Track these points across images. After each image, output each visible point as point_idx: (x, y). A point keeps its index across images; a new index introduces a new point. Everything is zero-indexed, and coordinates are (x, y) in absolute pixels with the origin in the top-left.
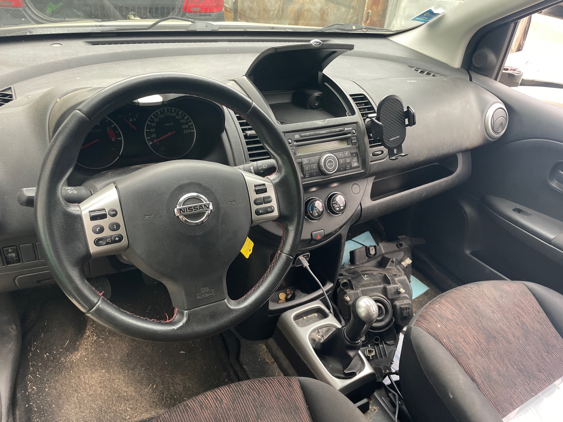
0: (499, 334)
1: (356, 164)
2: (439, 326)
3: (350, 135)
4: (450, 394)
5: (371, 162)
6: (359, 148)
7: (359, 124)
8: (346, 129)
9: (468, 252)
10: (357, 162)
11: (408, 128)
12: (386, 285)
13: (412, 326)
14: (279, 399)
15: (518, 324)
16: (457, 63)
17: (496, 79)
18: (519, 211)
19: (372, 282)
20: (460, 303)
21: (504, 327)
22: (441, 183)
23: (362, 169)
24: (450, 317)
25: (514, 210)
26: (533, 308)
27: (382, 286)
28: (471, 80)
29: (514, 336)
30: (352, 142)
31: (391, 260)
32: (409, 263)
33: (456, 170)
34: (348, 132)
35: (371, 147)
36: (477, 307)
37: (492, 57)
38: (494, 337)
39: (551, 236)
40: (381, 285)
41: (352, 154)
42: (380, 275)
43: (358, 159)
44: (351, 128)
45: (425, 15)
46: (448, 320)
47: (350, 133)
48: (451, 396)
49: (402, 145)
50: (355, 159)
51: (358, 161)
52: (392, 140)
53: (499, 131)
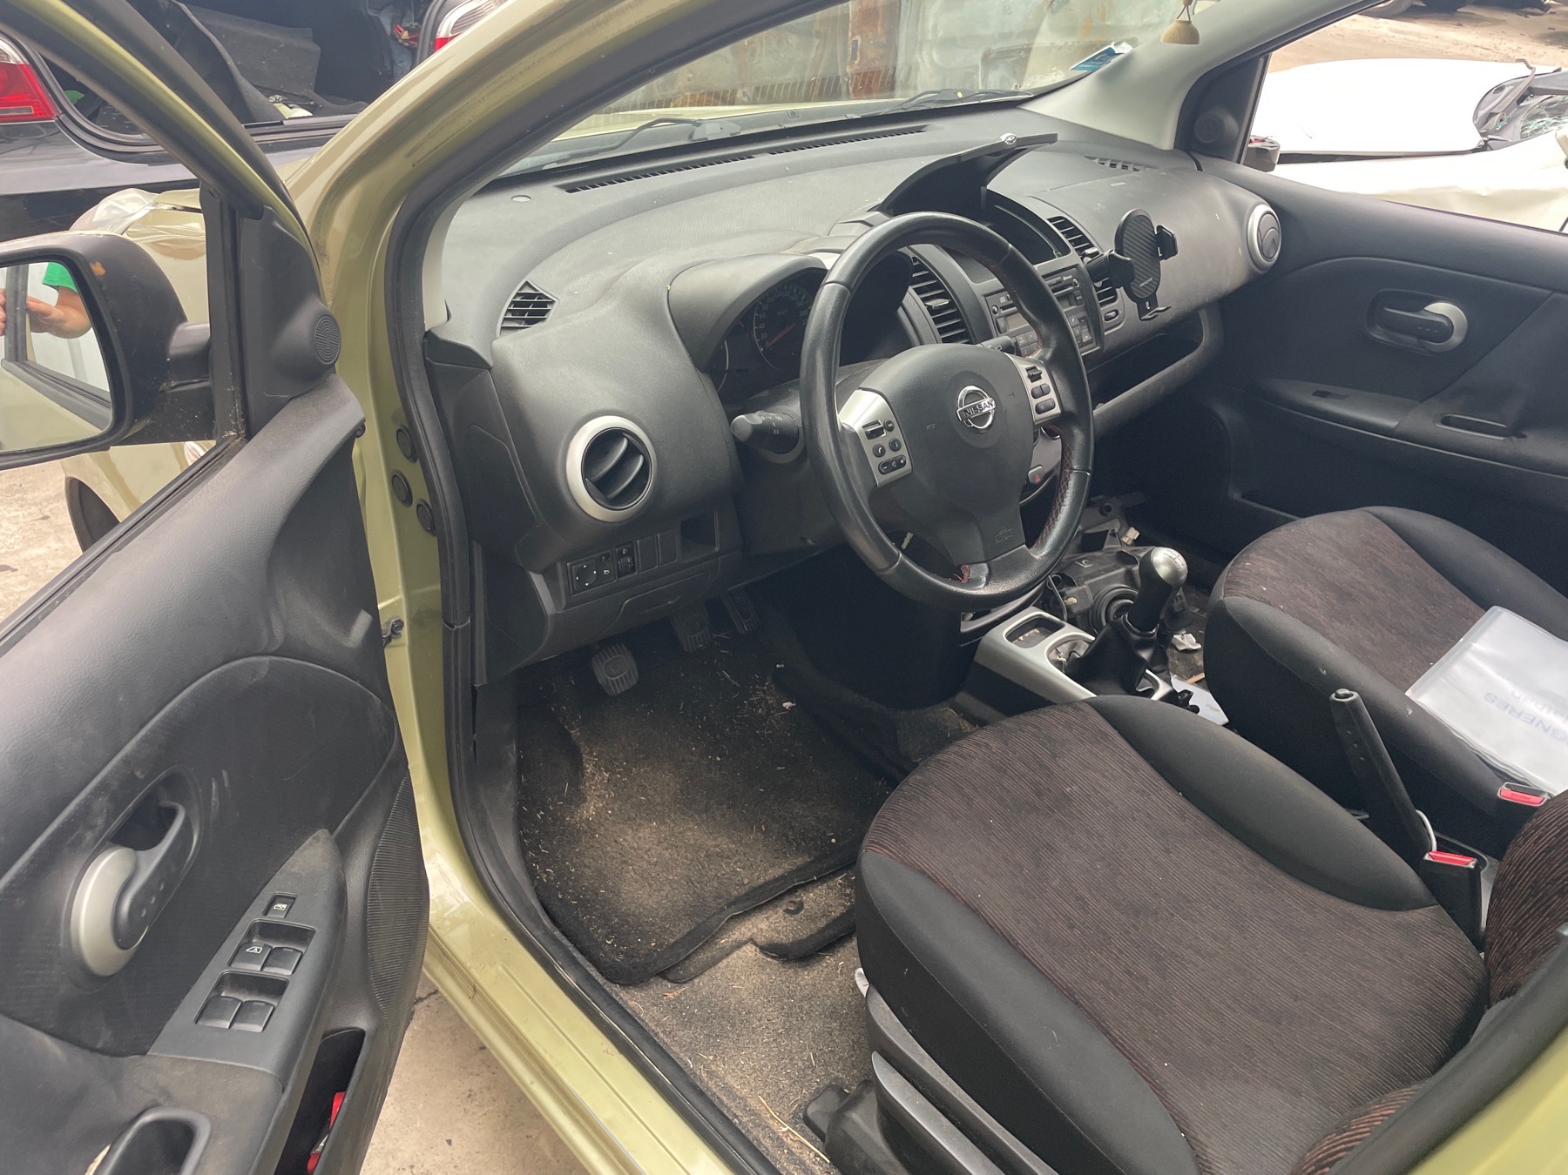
0: (1353, 587)
1: (1086, 338)
2: (1265, 589)
3: (1071, 288)
4: (1321, 670)
5: (1107, 330)
6: (1086, 309)
7: (1080, 268)
8: (1065, 278)
9: (1236, 496)
10: (1088, 333)
11: (1162, 262)
12: (1129, 567)
13: (1222, 598)
14: (1072, 729)
15: (1377, 571)
16: (1167, 143)
17: (1239, 162)
18: (1324, 395)
19: (1101, 568)
20: (1280, 553)
21: (1358, 577)
22: (1184, 365)
23: (1097, 345)
24: (1274, 574)
25: (1315, 394)
26: (1392, 543)
27: (1122, 570)
28: (1199, 168)
29: (1377, 589)
30: (1076, 300)
31: (1110, 532)
32: (1135, 538)
33: (1202, 340)
34: (1068, 282)
35: (1102, 304)
36: (1308, 554)
37: (1230, 122)
38: (1349, 595)
39: (1391, 423)
40: (1120, 568)
41: (1079, 320)
42: (1110, 555)
43: (1088, 327)
44: (1070, 277)
45: (1097, 58)
46: (1273, 578)
47: (1070, 285)
48: (1324, 672)
49: (1157, 293)
50: (1085, 330)
51: (1089, 331)
52: (1143, 287)
53: (1271, 255)
